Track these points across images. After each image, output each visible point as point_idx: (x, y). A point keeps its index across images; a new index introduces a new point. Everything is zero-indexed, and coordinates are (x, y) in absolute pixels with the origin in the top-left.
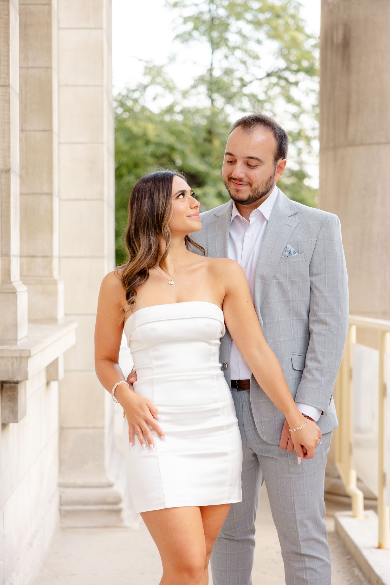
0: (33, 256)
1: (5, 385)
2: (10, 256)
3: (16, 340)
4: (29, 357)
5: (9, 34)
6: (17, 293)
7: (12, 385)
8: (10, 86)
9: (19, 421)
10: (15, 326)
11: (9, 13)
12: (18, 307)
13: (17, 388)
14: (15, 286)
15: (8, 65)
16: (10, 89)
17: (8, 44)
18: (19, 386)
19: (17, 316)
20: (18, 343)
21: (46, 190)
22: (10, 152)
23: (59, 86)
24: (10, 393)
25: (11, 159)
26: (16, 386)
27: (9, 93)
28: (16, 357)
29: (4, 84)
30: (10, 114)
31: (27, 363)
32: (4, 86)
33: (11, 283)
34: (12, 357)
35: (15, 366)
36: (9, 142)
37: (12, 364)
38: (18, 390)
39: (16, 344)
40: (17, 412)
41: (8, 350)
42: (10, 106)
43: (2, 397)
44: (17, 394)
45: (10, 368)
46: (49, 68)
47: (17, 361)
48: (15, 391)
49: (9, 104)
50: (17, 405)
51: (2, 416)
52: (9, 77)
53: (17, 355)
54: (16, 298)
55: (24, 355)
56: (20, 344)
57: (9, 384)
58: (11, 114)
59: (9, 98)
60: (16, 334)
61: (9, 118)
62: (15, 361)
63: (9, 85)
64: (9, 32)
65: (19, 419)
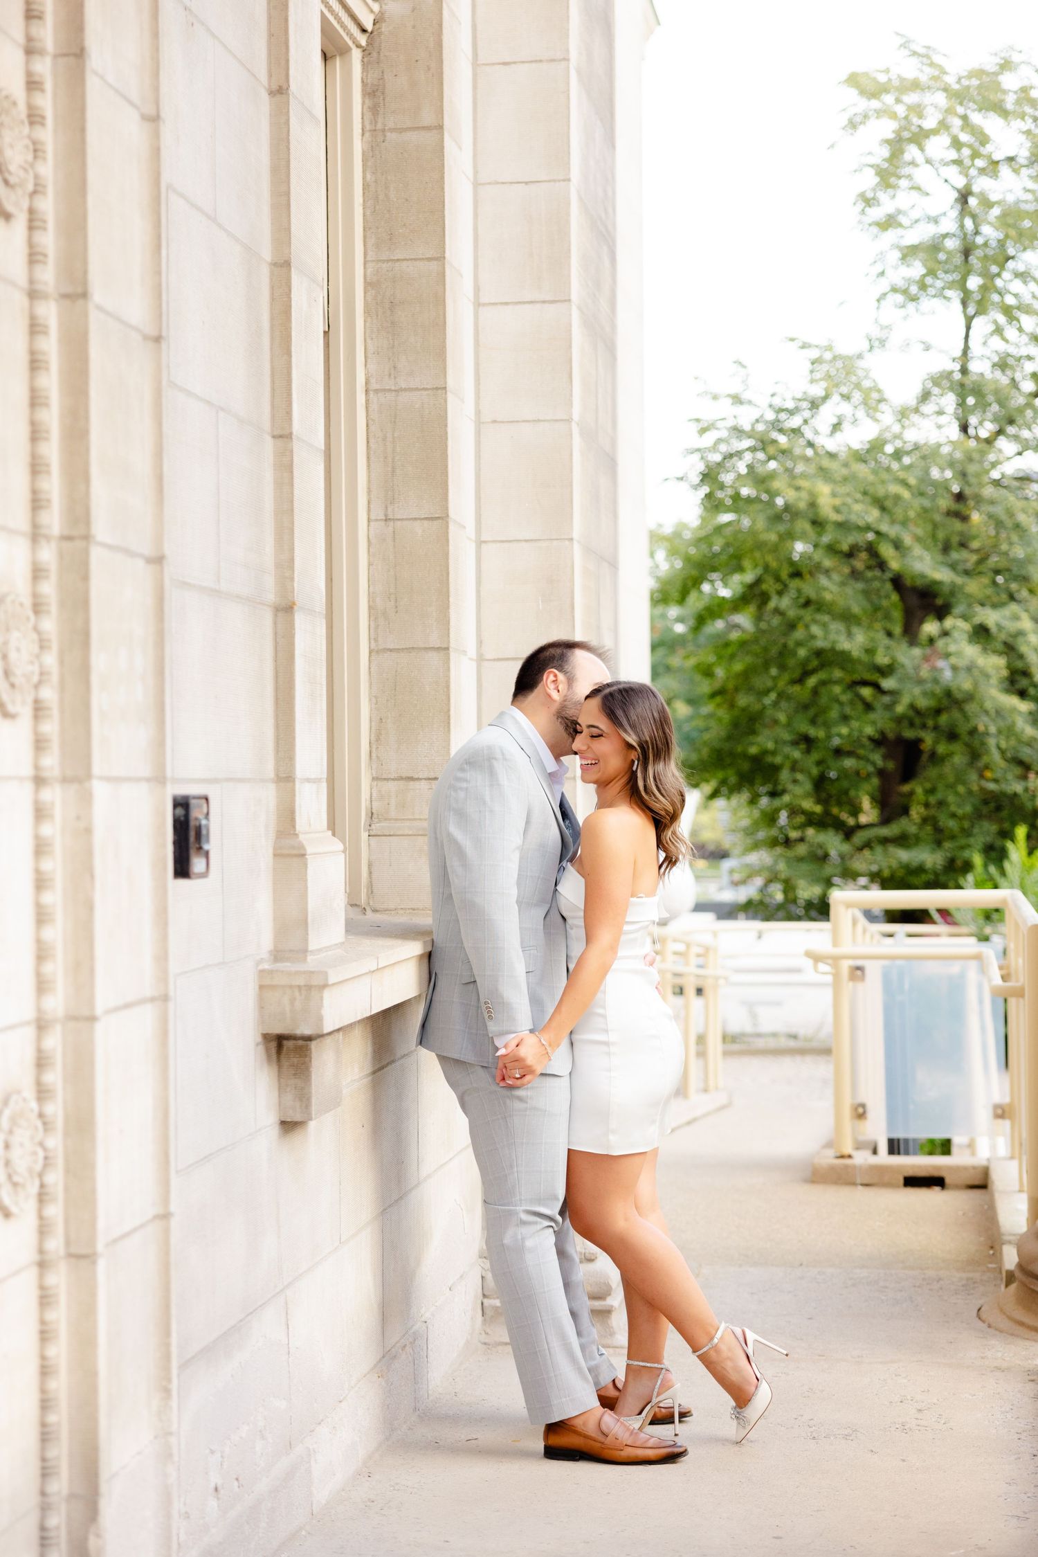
0: (411, 779)
1: (285, 1042)
2: (294, 781)
3: (305, 951)
4: (325, 986)
5: (291, 332)
6: (307, 857)
7: (300, 1042)
8: (293, 437)
9: (313, 1116)
10: (303, 923)
11: (290, 291)
12: (309, 884)
13: (310, 1049)
14: (305, 843)
15: (289, 395)
16: (292, 441)
17: (289, 354)
18: (313, 1045)
19: (306, 903)
20: (310, 958)
21: (434, 641)
22: (293, 571)
23: (479, 423)
24: (295, 1060)
25: (296, 585)
26: (307, 1046)
27: (292, 451)
28: (299, 987)
29: (281, 433)
30: (292, 493)
31: (322, 998)
32: (281, 436)
33: (296, 835)
34: (291, 987)
35: (298, 1004)
36: (292, 550)
37: (292, 1001)
38: (311, 1053)
39: (305, 960)
40: (309, 1099)
41: (283, 971)
42: (292, 478)
43: (280, 1066)
44: (310, 1061)
45: (288, 1008)
46: (441, 389)
47: (301, 995)
48: (306, 1056)
49: (292, 472)
50: (310, 1085)
51: (280, 1105)
52: (290, 419)
53: (300, 981)
54: (306, 865)
55: (314, 982)
56: (312, 962)
57: (295, 1042)
58: (296, 492)
59: (292, 461)
60: (306, 941)
61: (292, 502)
62: (297, 994)
63: (291, 434)
64: (291, 328)
65: (313, 1113)
